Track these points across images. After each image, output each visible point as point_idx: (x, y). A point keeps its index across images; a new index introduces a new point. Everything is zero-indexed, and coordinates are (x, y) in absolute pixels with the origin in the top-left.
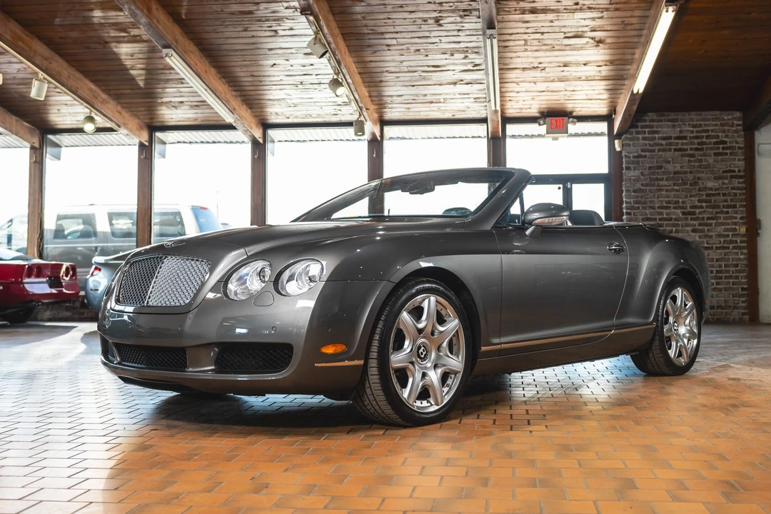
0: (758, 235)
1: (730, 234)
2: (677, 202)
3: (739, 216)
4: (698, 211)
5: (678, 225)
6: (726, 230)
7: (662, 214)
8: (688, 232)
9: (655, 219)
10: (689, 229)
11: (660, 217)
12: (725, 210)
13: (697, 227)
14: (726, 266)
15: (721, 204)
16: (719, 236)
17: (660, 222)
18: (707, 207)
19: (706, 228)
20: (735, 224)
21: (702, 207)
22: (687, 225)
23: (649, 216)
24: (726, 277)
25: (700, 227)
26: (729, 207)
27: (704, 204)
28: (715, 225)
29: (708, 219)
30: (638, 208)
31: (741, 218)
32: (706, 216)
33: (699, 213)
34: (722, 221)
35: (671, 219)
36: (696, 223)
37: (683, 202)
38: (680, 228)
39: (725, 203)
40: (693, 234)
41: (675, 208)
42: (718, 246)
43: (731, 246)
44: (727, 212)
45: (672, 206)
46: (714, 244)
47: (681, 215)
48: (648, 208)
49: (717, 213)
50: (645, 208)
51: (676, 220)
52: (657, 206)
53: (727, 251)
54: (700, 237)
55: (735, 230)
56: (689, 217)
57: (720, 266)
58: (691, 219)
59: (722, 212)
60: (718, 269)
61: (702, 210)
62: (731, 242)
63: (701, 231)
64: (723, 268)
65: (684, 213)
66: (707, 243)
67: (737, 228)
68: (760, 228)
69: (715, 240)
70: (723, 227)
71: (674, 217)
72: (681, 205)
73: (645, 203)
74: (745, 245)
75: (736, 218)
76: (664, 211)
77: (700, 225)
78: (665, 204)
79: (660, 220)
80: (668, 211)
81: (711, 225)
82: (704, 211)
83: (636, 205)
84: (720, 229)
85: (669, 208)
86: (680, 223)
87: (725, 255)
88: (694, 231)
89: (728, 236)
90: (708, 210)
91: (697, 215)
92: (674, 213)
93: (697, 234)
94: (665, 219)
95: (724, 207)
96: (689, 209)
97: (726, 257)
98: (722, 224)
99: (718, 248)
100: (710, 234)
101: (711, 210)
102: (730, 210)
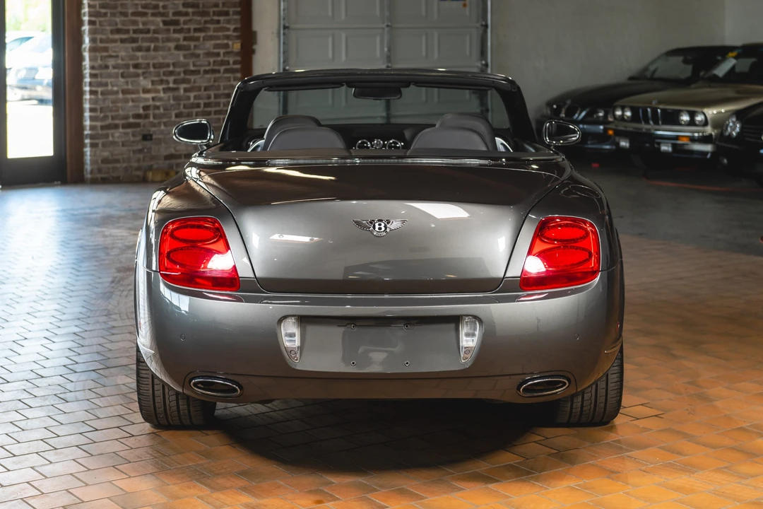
0: (253, 52)
1: (222, 51)
2: (156, 7)
3: (232, 27)
4: (182, 19)
5: (157, 40)
6: (217, 46)
7: (135, 23)
8: (169, 49)
9: (127, 31)
10: (172, 45)
11: (135, 27)
12: (216, 18)
13: (182, 42)
14: (216, 96)
15: (212, 10)
16: (209, 54)
17: (135, 36)
18: (194, 14)
19: (192, 44)
20: (228, 37)
21: (186, 14)
22: (168, 40)
23: (120, 26)
24: (216, 113)
25: (185, 43)
26: (220, 14)
27: (190, 10)
28: (204, 40)
29: (196, 30)
30: (105, 14)
31: (235, 30)
32: (192, 27)
33: (185, 23)
34: (211, 33)
35: (148, 31)
36: (180, 36)
37: (164, 7)
38: (160, 44)
39: (216, 9)
40: (176, 52)
41: (153, 15)
42: (207, 68)
43: (222, 68)
44: (218, 22)
45: (150, 11)
46: (201, 66)
47: (161, 25)
48: (118, 15)
49: (206, 22)
50: (113, 15)
51: (155, 32)
52: (130, 11)
53: (217, 75)
54: (185, 56)
55: (226, 46)
56: (172, 28)
57: (209, 97)
58: (175, 31)
59: (212, 22)
60: (207, 101)
61: (187, 18)
62: (223, 63)
63: (187, 48)
64: (212, 100)
65: (165, 23)
66: (194, 65)
67: (230, 43)
68: (255, 43)
69: (203, 61)
70: (213, 42)
71: (152, 28)
72: (161, 10)
73: (115, 7)
74: (238, 66)
75: (228, 29)
76: (139, 19)
77: (185, 39)
78: (140, 10)
79: (135, 31)
80: (144, 19)
81: (197, 39)
82: (190, 20)
83: (103, 11)
84: (209, 45)
85: (145, 14)
86: (160, 36)
87: (215, 81)
88: (178, 48)
89: (218, 54)
90: (195, 18)
91: (182, 26)
92: (152, 23)
93: (181, 53)
94: (141, 31)
95: (215, 13)
96: (171, 17)
97: (216, 84)
98: (211, 38)
99: (206, 72)
100: (197, 52)
101: (199, 18)
102: (222, 18)
